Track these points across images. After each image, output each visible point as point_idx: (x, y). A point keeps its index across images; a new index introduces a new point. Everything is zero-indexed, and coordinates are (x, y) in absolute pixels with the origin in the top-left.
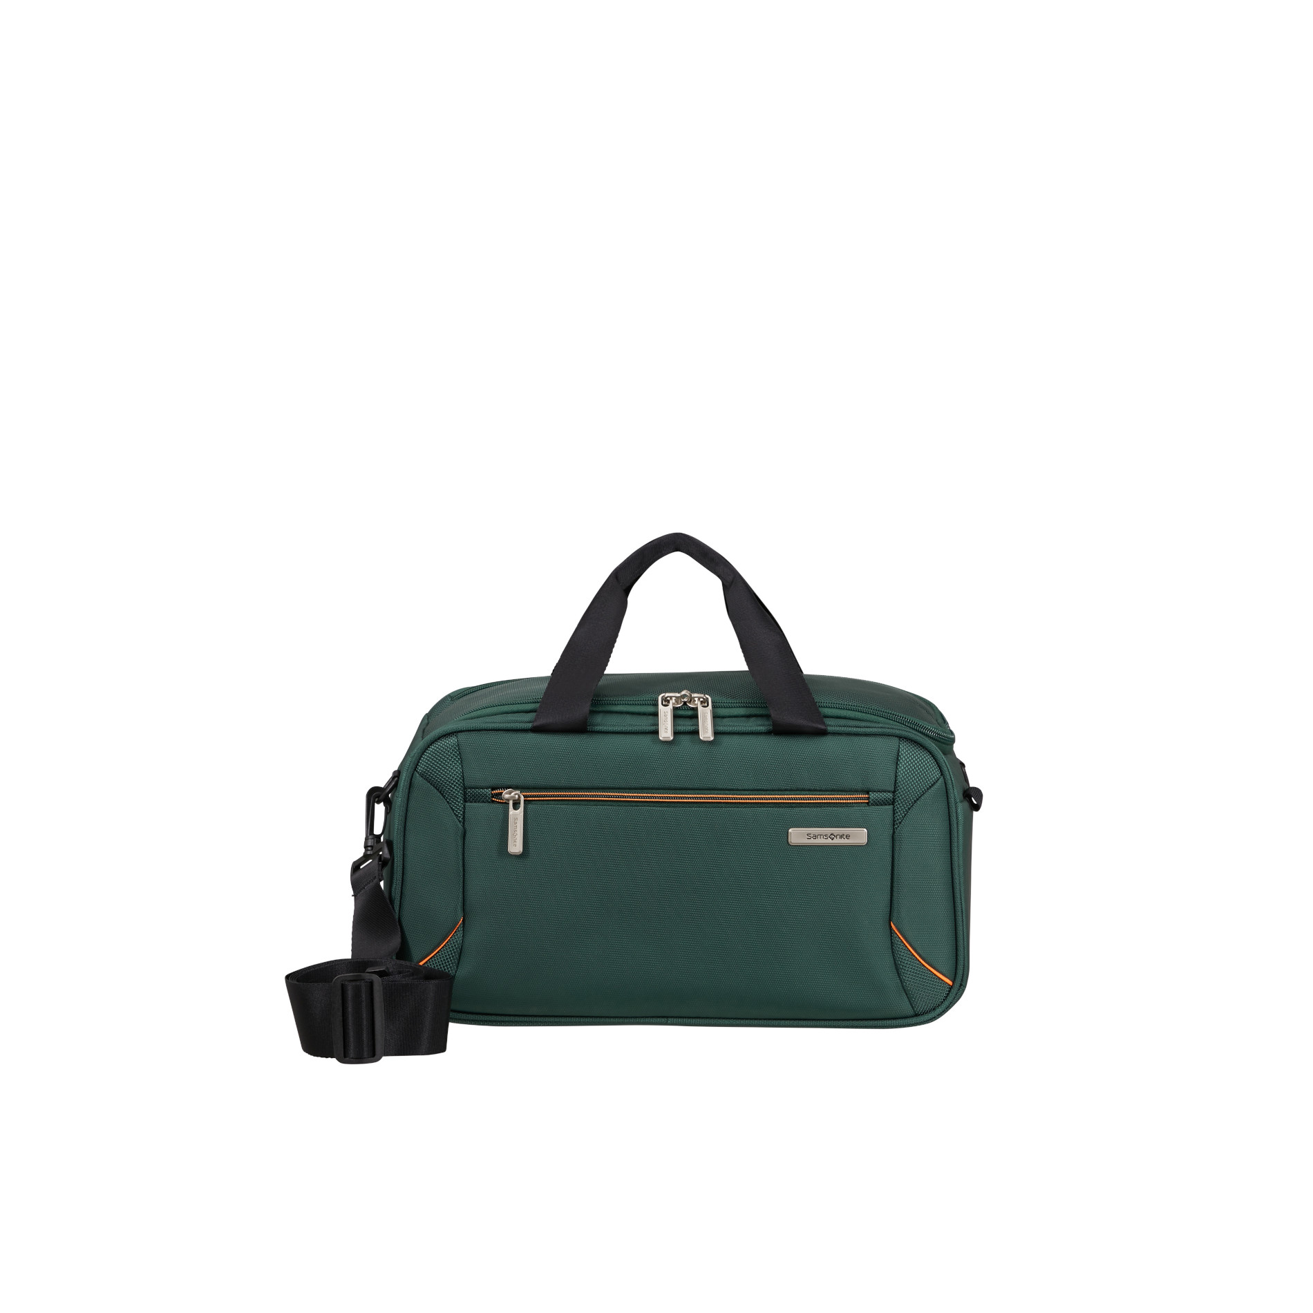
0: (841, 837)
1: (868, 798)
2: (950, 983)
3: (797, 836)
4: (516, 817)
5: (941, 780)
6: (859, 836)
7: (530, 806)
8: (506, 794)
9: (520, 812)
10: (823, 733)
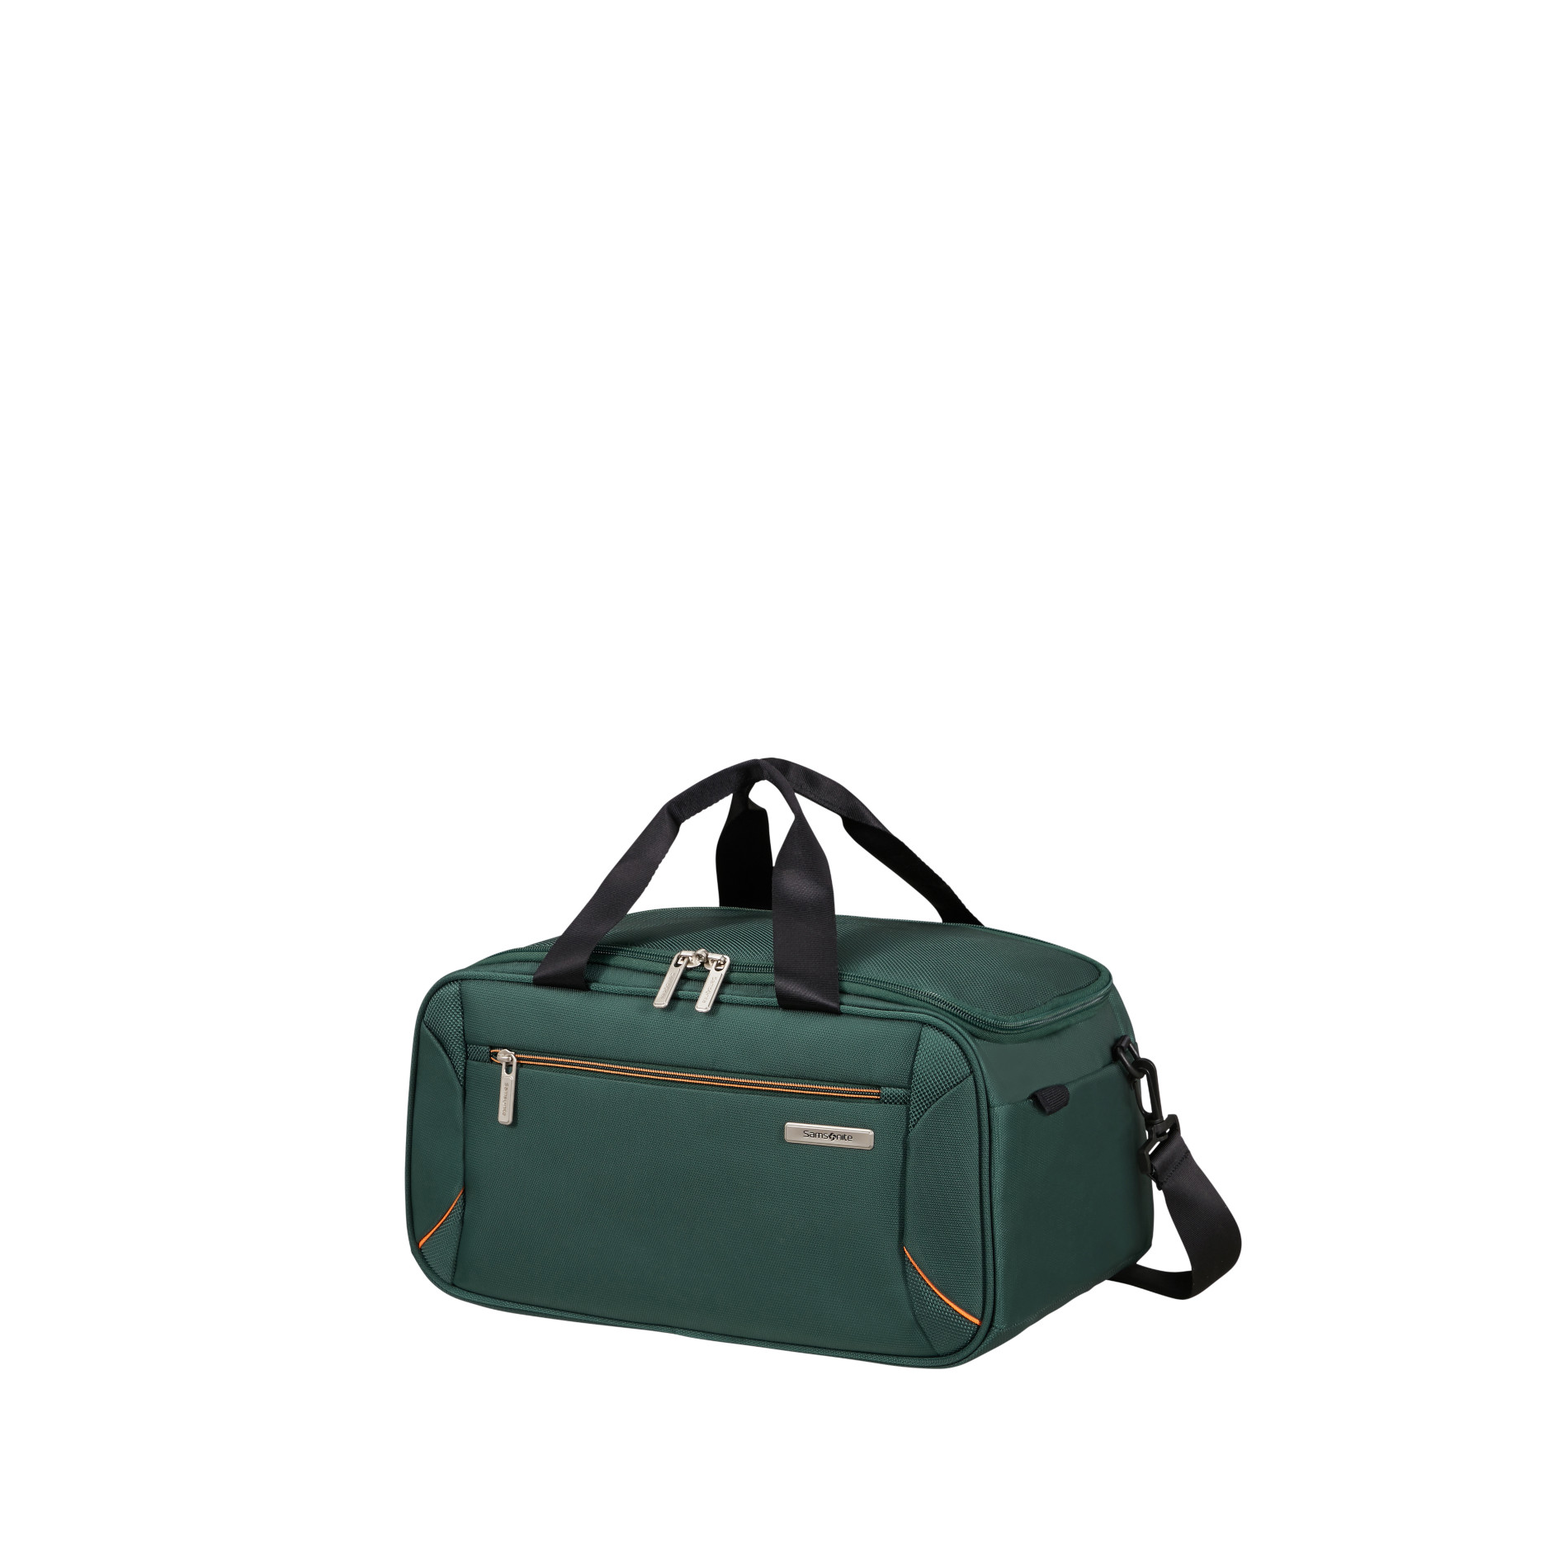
0: (843, 1137)
1: (879, 1094)
2: (977, 1322)
3: (794, 1131)
4: (508, 1080)
5: (971, 1078)
6: (862, 1137)
7: (521, 1070)
8: (504, 1056)
9: (512, 1077)
10: (836, 1012)
